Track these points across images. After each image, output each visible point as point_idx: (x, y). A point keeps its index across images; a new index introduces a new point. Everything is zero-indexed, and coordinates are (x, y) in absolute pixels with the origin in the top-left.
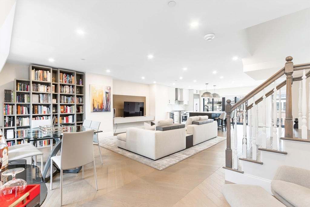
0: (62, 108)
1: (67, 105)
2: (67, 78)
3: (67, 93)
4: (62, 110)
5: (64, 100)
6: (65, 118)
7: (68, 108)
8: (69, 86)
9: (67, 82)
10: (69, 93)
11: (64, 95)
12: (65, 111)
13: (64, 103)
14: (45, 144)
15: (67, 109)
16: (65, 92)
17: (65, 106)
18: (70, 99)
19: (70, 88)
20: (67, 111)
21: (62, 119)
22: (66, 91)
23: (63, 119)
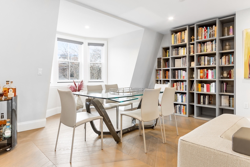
0: (201, 72)
1: (208, 68)
2: (207, 32)
3: (209, 51)
4: (202, 75)
5: (205, 62)
6: (205, 85)
7: (210, 71)
8: (212, 41)
9: (206, 37)
10: (211, 51)
11: (205, 55)
12: (205, 76)
13: (204, 65)
14: (183, 112)
15: (207, 74)
16: (205, 50)
17: (205, 70)
18: (212, 59)
19: (213, 44)
20: (207, 77)
21: (201, 87)
22: (207, 50)
23: (203, 86)
